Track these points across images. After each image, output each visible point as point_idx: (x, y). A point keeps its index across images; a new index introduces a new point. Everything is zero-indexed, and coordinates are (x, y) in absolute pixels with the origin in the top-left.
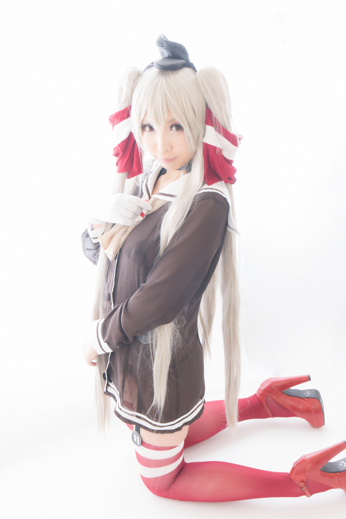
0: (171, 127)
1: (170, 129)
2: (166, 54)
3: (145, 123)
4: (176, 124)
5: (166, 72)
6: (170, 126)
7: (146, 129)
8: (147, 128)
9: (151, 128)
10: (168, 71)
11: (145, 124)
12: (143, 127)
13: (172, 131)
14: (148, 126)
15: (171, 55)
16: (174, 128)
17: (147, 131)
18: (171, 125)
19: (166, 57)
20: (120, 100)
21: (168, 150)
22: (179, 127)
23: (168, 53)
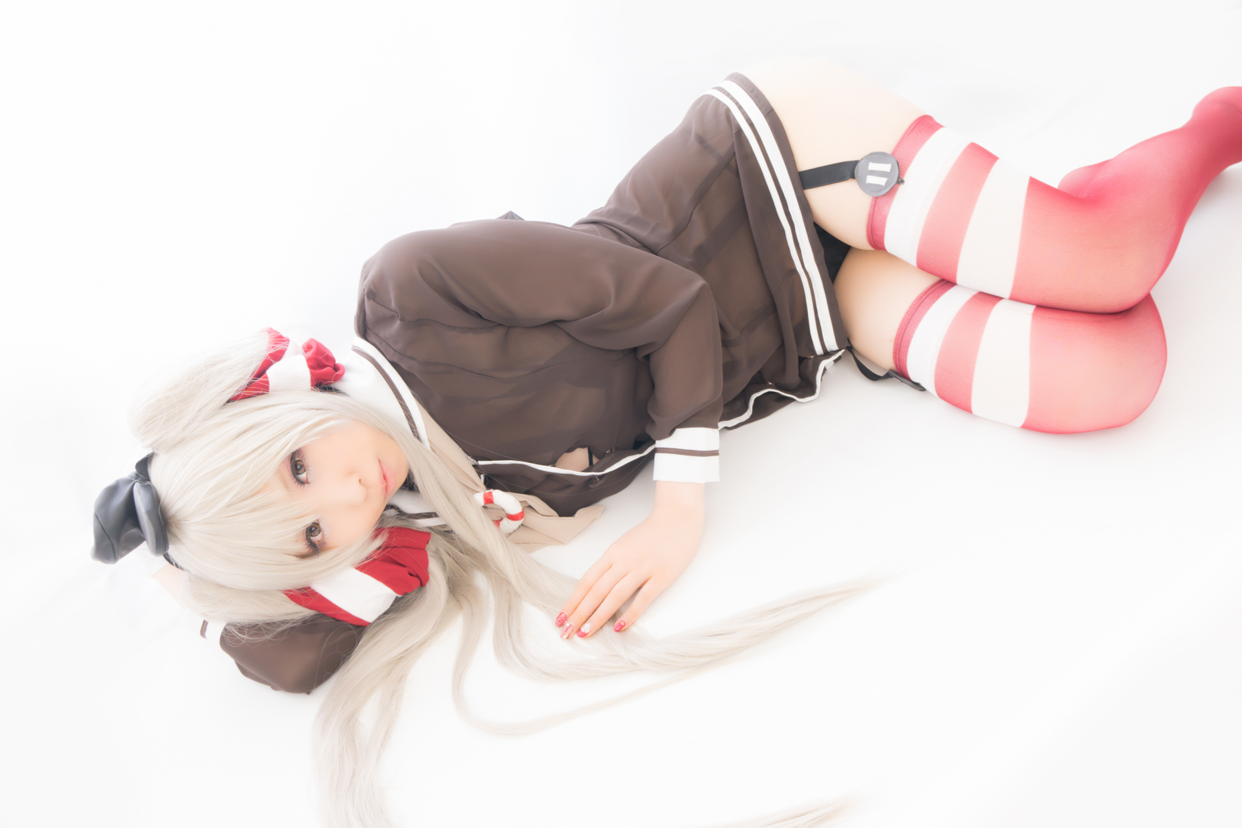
0: (302, 483)
1: (306, 485)
3: (302, 547)
4: (293, 474)
6: (299, 486)
7: (319, 541)
8: (316, 539)
9: (313, 529)
10: (169, 519)
11: (306, 546)
12: (317, 550)
13: (309, 480)
14: (312, 538)
16: (303, 476)
17: (322, 538)
18: (296, 484)
22: (296, 464)
23: (125, 532)
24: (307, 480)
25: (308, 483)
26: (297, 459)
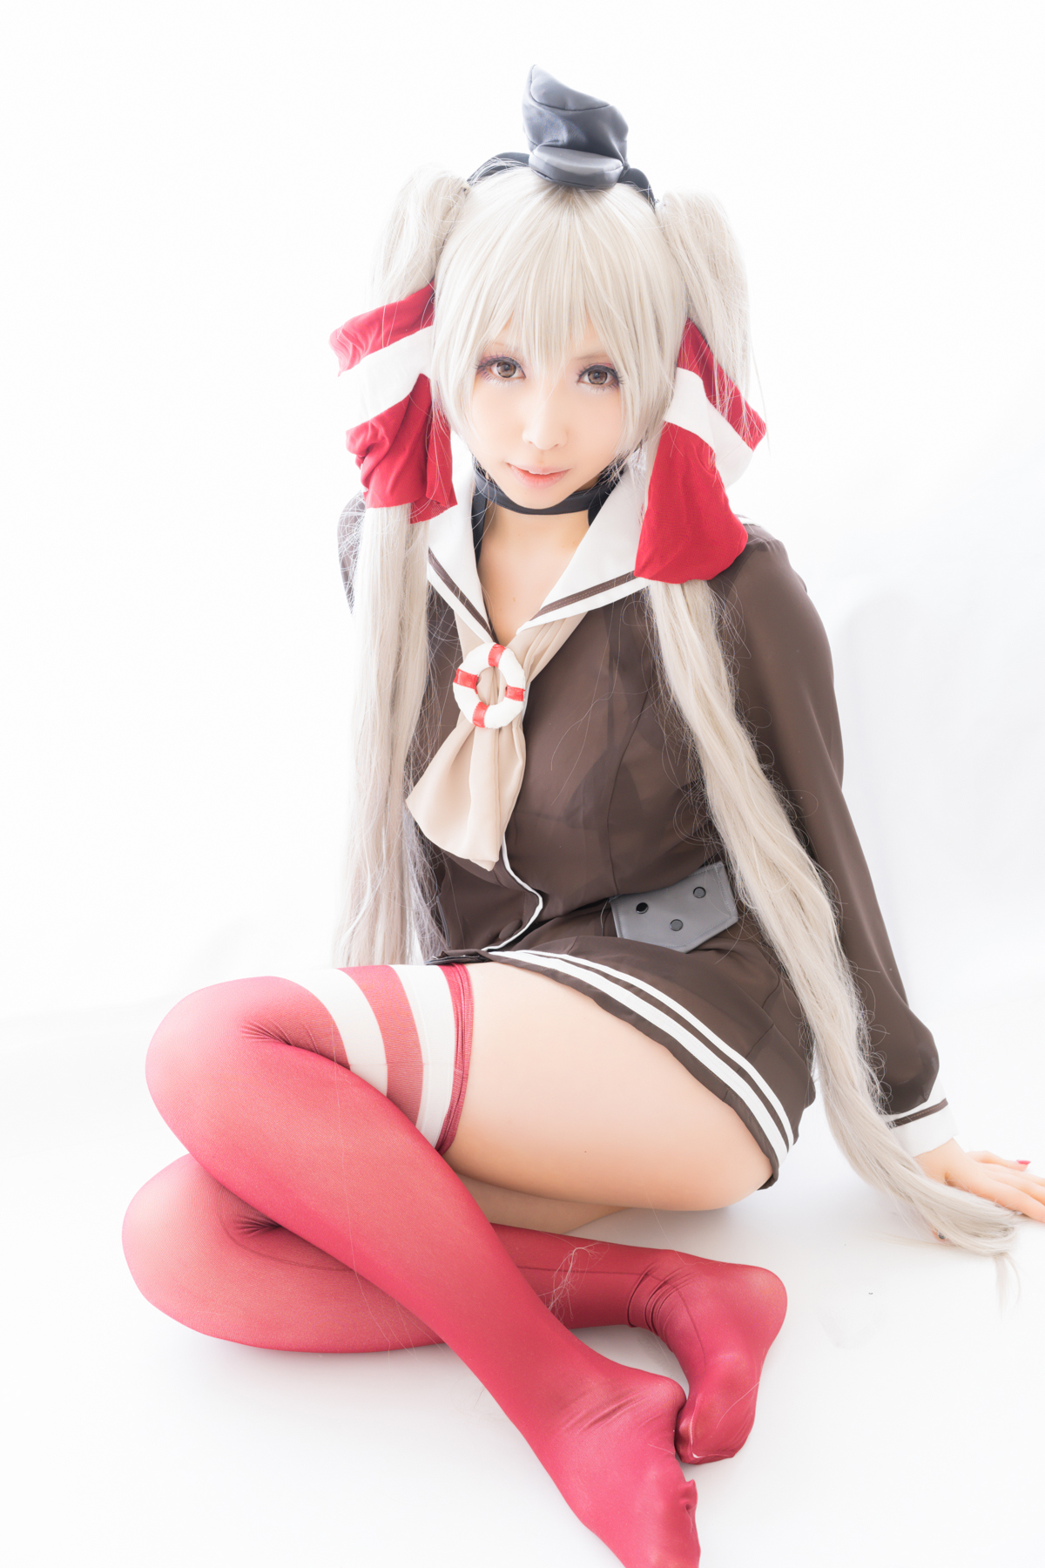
0: (581, 375)
1: (577, 377)
2: (563, 136)
3: (495, 352)
4: (597, 366)
5: (571, 192)
6: (579, 372)
7: (491, 370)
8: (495, 369)
9: (509, 366)
10: (579, 194)
11: (494, 354)
12: (484, 367)
13: (582, 385)
14: (500, 362)
15: (582, 137)
16: (586, 378)
17: (497, 377)
18: (582, 369)
19: (560, 143)
20: (388, 262)
21: (557, 445)
22: (601, 373)
23: (569, 131)
24: (583, 382)
25: (580, 380)
26: (609, 375)
